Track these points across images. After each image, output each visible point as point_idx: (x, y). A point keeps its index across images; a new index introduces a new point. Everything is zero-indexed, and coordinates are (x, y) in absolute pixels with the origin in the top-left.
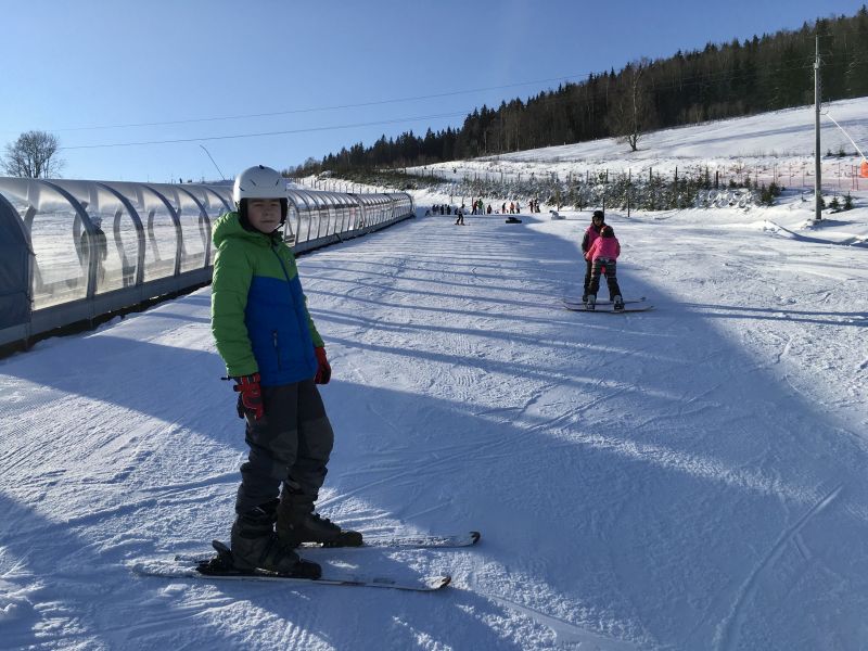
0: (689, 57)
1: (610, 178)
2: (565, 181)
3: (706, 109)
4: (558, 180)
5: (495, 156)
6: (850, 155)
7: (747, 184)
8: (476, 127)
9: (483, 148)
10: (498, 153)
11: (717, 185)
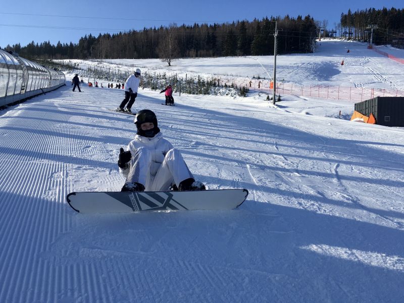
0: (188, 28)
1: (167, 77)
5: (100, 60)
6: (262, 79)
7: (233, 86)
9: (90, 55)
11: (219, 86)
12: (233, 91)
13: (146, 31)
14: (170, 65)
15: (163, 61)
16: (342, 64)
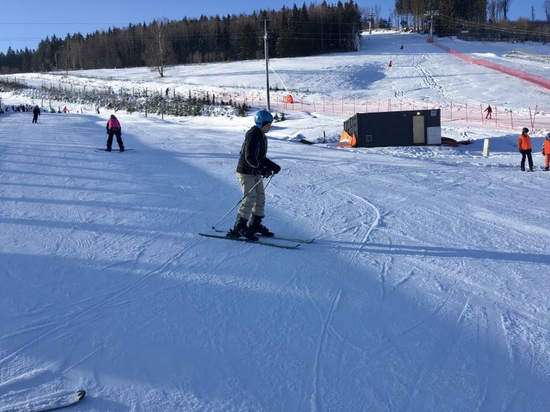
0: (191, 21)
1: (149, 94)
2: (118, 93)
3: (203, 55)
4: (113, 92)
5: (65, 72)
6: (281, 90)
7: (230, 103)
8: (48, 50)
9: (54, 65)
10: (66, 69)
11: (214, 103)
12: (231, 109)
13: (132, 29)
14: (162, 76)
15: (152, 71)
16: (390, 66)
